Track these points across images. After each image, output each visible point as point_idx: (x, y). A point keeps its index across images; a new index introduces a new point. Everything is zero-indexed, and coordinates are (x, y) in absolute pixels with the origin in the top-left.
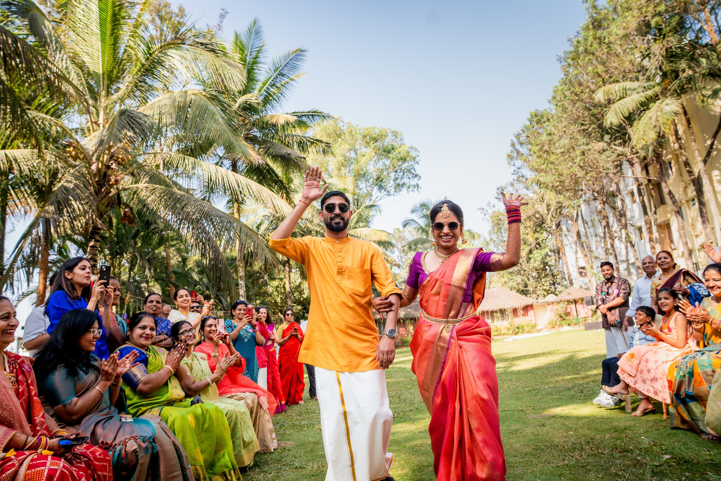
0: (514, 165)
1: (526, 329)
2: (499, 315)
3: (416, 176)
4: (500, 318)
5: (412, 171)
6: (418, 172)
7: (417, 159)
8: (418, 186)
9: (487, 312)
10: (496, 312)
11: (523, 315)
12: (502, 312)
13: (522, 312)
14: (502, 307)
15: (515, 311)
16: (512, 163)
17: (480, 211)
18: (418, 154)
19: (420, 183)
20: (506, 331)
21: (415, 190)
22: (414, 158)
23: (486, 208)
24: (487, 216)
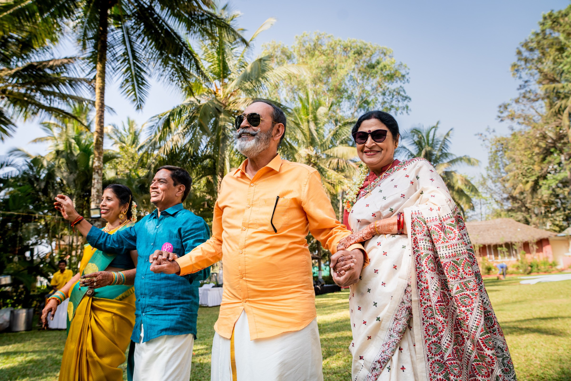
0: (520, 78)
1: (542, 267)
2: (505, 249)
3: (406, 98)
4: (506, 253)
5: (402, 93)
6: (408, 94)
7: (407, 77)
8: (407, 107)
9: (489, 246)
10: (501, 246)
11: (538, 251)
12: (509, 246)
13: (535, 247)
14: (508, 240)
15: (526, 246)
16: (518, 75)
17: (478, 137)
18: (408, 71)
19: (409, 104)
20: (514, 270)
21: (405, 112)
22: (403, 76)
23: (485, 133)
24: (486, 142)
